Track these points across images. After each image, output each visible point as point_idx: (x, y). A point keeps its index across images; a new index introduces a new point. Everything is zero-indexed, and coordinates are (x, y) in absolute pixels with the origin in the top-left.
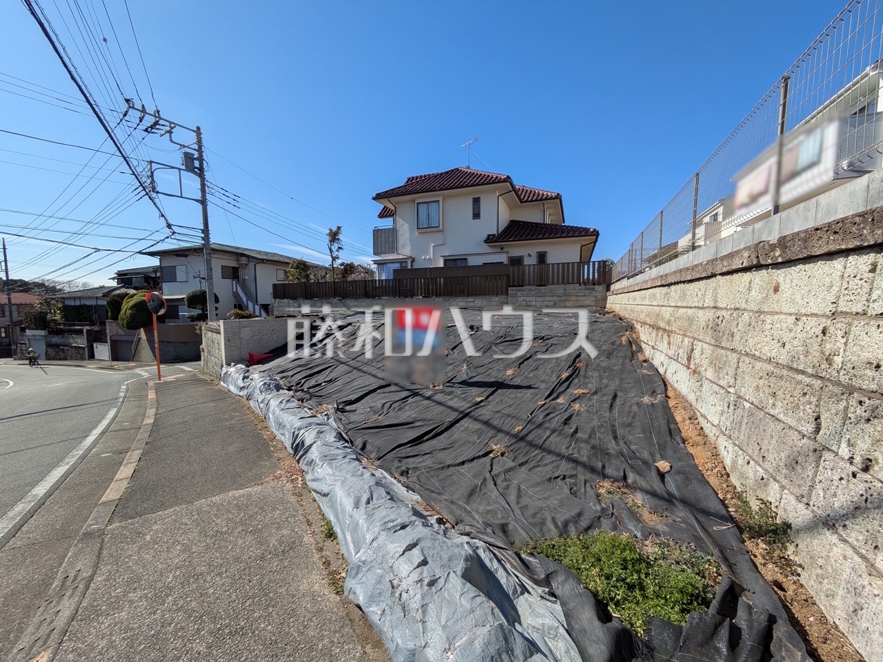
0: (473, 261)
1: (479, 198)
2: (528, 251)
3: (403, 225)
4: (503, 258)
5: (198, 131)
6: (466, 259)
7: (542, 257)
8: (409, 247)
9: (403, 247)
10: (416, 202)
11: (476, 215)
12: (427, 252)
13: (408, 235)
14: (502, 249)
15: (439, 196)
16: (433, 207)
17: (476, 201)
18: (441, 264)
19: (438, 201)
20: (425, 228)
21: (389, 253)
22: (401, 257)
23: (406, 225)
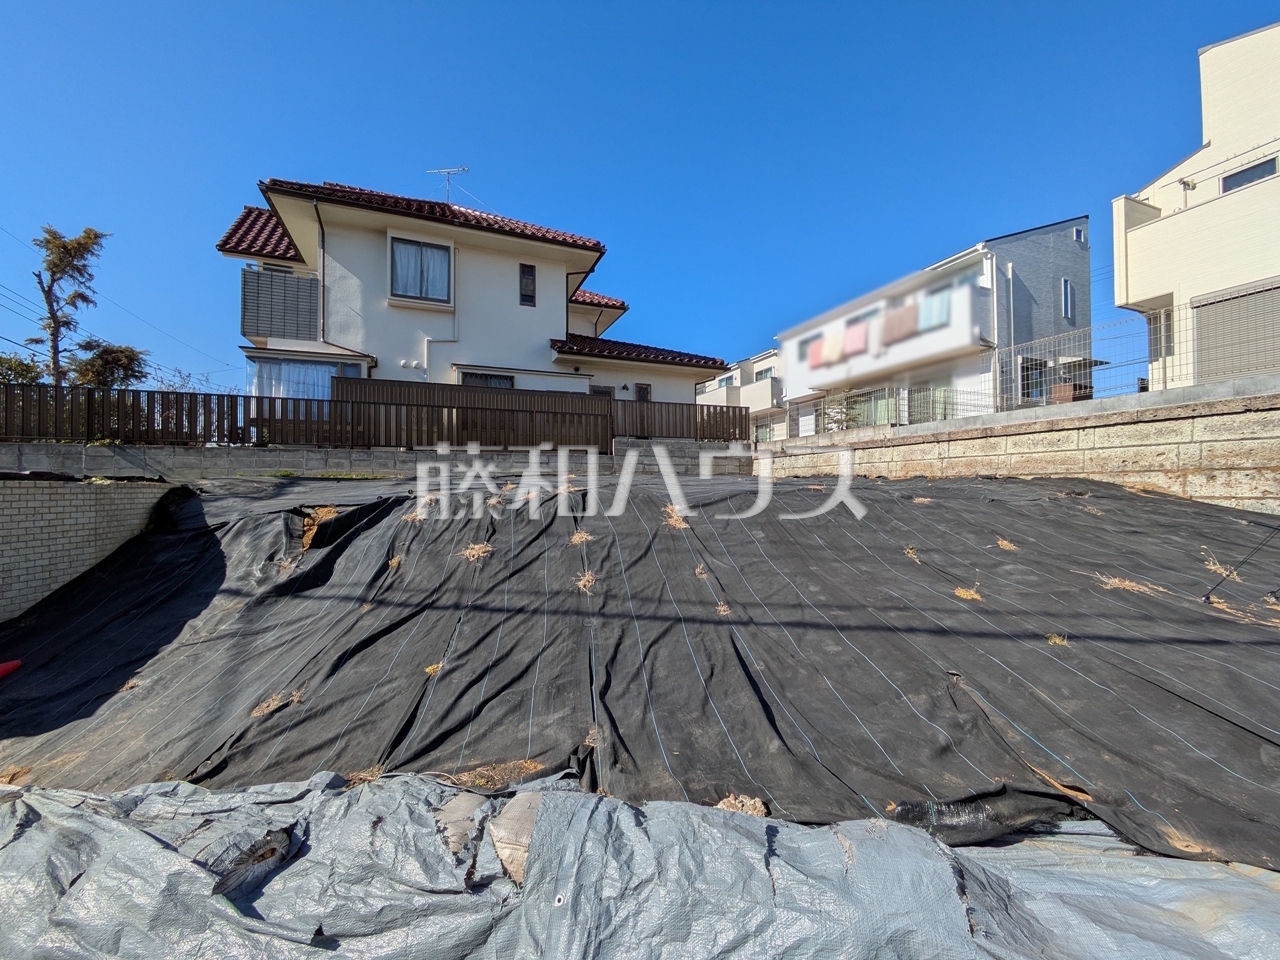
0: (523, 383)
1: (532, 268)
2: (621, 380)
3: (343, 277)
4: (581, 385)
6: (512, 378)
7: (643, 392)
8: (361, 332)
9: (344, 328)
10: (391, 234)
11: (528, 298)
12: (410, 350)
13: (357, 304)
14: (577, 369)
16: (433, 259)
17: (528, 271)
18: (453, 378)
19: (446, 249)
20: (413, 295)
21: (284, 337)
22: (335, 350)
23: (354, 282)
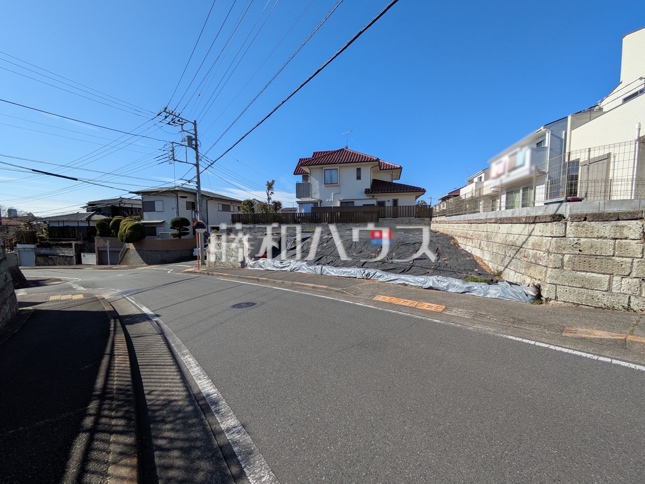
0: (357, 204)
1: (360, 168)
2: (388, 199)
3: (315, 181)
4: (374, 202)
5: (195, 124)
6: (353, 202)
7: (395, 202)
8: (319, 194)
9: (315, 194)
10: (324, 168)
11: (359, 178)
12: (330, 198)
13: (318, 187)
14: (373, 197)
15: (338, 166)
16: (334, 172)
17: (359, 170)
18: (338, 204)
19: (337, 169)
20: (329, 183)
21: (303, 197)
22: (313, 200)
23: (317, 182)
